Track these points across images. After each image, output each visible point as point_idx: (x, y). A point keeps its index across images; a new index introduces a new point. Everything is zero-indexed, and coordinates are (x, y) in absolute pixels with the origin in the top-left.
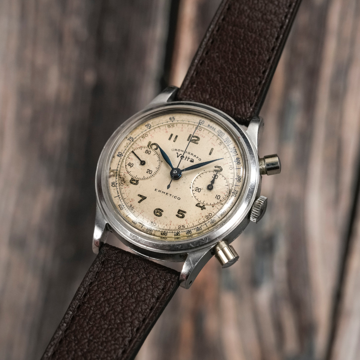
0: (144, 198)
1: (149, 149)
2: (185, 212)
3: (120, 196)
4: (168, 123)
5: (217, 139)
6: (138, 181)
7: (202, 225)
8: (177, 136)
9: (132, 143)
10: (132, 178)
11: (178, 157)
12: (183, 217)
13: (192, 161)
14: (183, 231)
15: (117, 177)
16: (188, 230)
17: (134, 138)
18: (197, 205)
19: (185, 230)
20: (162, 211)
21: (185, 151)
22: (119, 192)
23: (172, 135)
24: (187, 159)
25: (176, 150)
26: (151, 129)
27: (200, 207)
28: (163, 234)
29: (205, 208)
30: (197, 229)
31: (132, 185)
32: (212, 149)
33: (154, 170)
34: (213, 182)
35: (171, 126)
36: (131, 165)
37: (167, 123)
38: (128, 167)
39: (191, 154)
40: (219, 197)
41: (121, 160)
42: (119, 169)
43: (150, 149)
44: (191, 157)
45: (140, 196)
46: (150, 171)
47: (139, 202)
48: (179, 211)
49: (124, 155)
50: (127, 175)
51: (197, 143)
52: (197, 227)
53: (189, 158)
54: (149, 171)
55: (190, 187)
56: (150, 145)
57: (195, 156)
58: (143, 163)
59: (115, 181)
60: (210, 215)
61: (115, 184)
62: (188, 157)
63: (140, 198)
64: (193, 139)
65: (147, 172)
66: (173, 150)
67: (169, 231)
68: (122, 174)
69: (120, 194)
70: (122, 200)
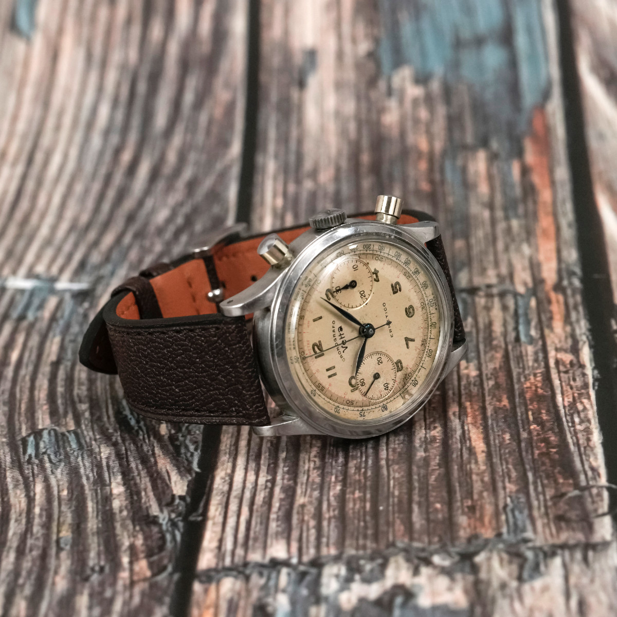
0: (407, 340)
1: (358, 386)
2: (392, 286)
3: (421, 365)
4: (319, 393)
6: (396, 363)
7: (391, 258)
8: (328, 370)
9: (365, 408)
10: (398, 371)
11: (347, 347)
12: (397, 283)
13: (341, 329)
14: (409, 271)
15: (406, 387)
16: (405, 266)
17: (359, 412)
18: (378, 281)
19: (407, 269)
20: (406, 309)
21: (336, 346)
22: (418, 371)
23: (330, 377)
24: (343, 336)
25: (341, 357)
26: (338, 405)
27: (377, 276)
28: (425, 286)
29: (375, 270)
31: (404, 365)
32: (314, 320)
33: (375, 358)
34: (346, 287)
35: (320, 388)
36: (386, 386)
37: (321, 395)
38: (390, 386)
39: (335, 338)
40: (354, 267)
41: (388, 401)
42: (398, 394)
43: (358, 383)
44: (337, 333)
45: (407, 344)
46: (379, 361)
47: (414, 340)
48: (394, 292)
49: (382, 404)
50: (398, 380)
51: (320, 342)
53: (341, 335)
54: (380, 362)
55: (366, 304)
56: (354, 388)
57: (334, 331)
58: (377, 376)
59: (411, 385)
60: (377, 259)
61: (414, 382)
62: (340, 337)
63: (410, 343)
64: (319, 350)
65: (382, 363)
66: (344, 360)
67: (419, 284)
68: (400, 386)
69: (420, 368)
70: (423, 359)
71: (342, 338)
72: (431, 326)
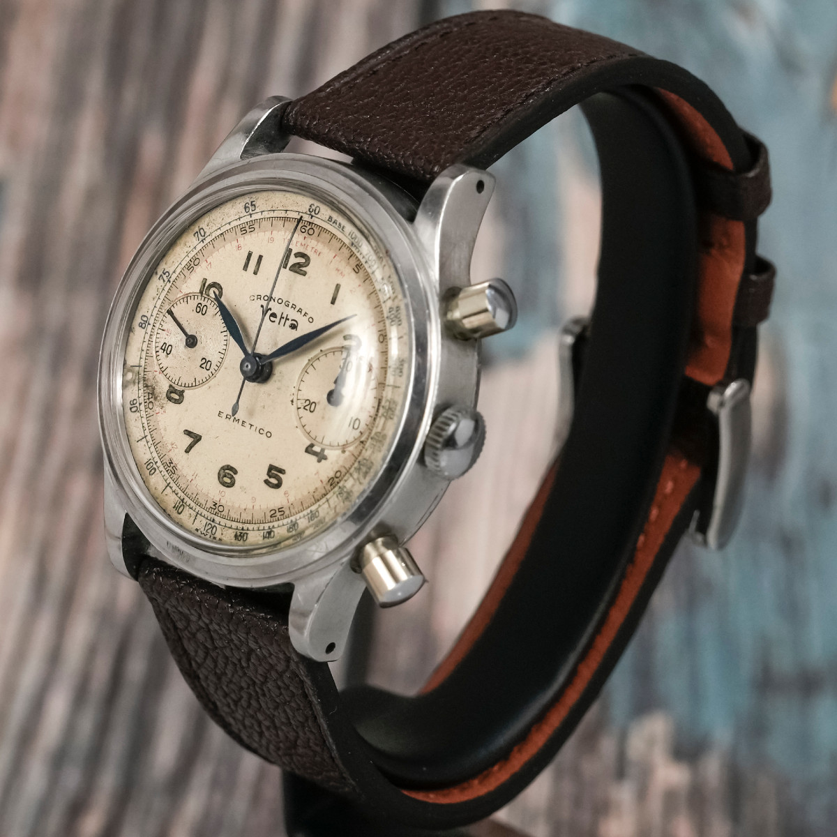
0: (197, 438)
1: (203, 298)
2: (282, 471)
3: (149, 438)
4: (243, 220)
5: (350, 255)
6: (183, 391)
7: (320, 503)
8: (261, 257)
9: (169, 285)
10: (171, 386)
12: (278, 486)
13: (294, 327)
14: (281, 522)
15: (141, 385)
16: (292, 521)
17: (171, 273)
18: (307, 451)
19: (285, 521)
20: (236, 472)
22: (146, 425)
23: (250, 255)
24: (283, 321)
25: (259, 297)
26: (206, 242)
27: (315, 454)
28: (240, 535)
29: (325, 458)
30: (310, 516)
31: (171, 404)
32: (338, 287)
33: (215, 359)
34: (338, 381)
35: (247, 229)
36: (167, 349)
37: (238, 222)
38: (162, 355)
40: (357, 422)
41: (147, 337)
42: (143, 363)
43: (206, 299)
44: (293, 314)
45: (188, 433)
46: (207, 362)
47: (187, 451)
48: (271, 468)
49: (152, 322)
50: (161, 377)
51: (304, 274)
52: (311, 511)
53: (287, 319)
54: (205, 363)
55: (292, 401)
56: (205, 288)
57: (300, 311)
58: (192, 342)
59: (136, 398)
60: (338, 474)
61: (138, 405)
62: (285, 316)
63: (189, 440)
64: (299, 265)
65: (201, 366)
66: (252, 298)
67: (251, 527)
68: (150, 376)
69: (147, 432)
70: (153, 449)
71: (282, 318)
72: (183, 500)
